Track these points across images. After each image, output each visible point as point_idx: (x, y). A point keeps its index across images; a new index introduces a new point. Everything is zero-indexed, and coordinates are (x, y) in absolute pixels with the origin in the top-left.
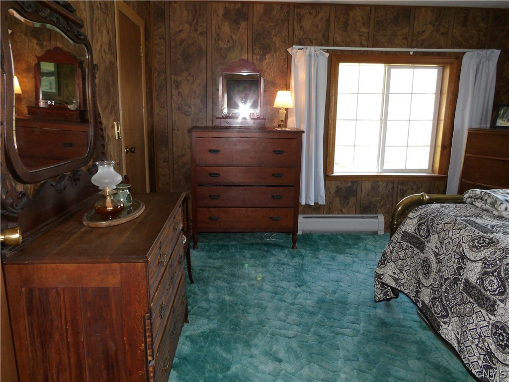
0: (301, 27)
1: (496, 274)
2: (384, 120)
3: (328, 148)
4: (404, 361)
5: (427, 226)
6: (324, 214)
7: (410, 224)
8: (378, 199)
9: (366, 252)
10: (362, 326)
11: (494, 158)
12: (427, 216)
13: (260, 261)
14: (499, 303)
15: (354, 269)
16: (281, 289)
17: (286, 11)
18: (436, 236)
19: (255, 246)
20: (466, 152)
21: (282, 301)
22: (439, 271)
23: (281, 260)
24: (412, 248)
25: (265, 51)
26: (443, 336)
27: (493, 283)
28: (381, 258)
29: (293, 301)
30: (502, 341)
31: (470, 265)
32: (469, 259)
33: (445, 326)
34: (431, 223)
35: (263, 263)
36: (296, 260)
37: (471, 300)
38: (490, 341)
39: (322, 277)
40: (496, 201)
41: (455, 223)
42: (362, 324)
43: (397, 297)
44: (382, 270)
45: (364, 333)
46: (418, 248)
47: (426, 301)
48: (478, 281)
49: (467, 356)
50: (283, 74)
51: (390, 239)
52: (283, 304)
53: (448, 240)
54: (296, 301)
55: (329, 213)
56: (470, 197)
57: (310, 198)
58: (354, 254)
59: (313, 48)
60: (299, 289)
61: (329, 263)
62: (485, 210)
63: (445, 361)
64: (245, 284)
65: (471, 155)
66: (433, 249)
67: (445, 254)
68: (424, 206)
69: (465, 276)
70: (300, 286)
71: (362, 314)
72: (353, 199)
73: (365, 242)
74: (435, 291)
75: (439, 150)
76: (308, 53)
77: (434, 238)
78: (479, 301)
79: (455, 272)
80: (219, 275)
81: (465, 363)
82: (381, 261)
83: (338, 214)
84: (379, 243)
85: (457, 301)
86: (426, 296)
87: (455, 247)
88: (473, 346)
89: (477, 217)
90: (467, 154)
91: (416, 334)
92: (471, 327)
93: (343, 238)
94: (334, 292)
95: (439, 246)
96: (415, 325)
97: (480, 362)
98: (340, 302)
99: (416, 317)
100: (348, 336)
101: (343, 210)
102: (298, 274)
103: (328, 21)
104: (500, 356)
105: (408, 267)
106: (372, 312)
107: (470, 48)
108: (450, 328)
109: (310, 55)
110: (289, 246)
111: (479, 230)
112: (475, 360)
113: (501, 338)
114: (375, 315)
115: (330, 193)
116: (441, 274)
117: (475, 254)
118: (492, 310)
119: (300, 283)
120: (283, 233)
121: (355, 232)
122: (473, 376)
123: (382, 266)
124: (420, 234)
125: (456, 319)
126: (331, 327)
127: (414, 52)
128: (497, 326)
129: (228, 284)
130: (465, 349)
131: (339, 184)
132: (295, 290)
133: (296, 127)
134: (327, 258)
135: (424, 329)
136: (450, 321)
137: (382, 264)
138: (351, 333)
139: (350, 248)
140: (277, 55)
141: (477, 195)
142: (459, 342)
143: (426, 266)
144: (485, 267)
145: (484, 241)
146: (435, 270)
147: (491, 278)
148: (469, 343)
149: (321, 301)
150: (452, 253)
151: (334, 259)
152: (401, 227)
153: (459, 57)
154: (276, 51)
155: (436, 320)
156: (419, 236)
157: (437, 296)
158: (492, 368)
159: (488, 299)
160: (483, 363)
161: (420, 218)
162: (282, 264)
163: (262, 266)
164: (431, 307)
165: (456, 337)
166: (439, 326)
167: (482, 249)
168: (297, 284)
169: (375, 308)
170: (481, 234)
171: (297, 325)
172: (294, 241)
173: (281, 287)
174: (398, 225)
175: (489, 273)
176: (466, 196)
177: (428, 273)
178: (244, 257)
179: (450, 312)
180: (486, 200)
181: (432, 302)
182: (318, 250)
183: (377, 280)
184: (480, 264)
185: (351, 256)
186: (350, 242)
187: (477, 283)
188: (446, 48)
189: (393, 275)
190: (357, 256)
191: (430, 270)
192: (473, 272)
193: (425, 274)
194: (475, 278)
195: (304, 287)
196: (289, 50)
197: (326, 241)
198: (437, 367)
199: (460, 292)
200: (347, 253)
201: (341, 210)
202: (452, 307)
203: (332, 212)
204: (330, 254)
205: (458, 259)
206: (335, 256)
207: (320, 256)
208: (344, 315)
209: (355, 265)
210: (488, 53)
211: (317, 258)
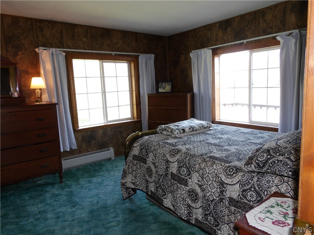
0: (43, 35)
1: (185, 166)
2: (104, 92)
3: (73, 112)
4: (149, 228)
5: (146, 149)
6: (76, 155)
7: (136, 150)
8: (108, 139)
9: (108, 172)
10: (120, 218)
11: (161, 108)
12: (144, 144)
13: (39, 199)
14: (189, 180)
15: (104, 184)
16: (61, 214)
17: (30, 23)
18: (152, 153)
19: (30, 189)
20: (149, 106)
21: (65, 221)
22: (157, 172)
23: (54, 194)
24: (139, 163)
25: (17, 50)
26: (165, 206)
27: (184, 171)
28: (123, 173)
29: (72, 218)
30: (193, 198)
31: (172, 165)
32: (171, 162)
33: (165, 200)
34: (147, 147)
35: (41, 200)
36: (66, 190)
37: (176, 182)
38: (188, 200)
39: (86, 196)
40: (173, 130)
41: (159, 144)
42: (120, 216)
43: (136, 193)
44: (125, 180)
45: (123, 221)
46: (143, 162)
47: (153, 190)
48: (177, 172)
49: (179, 211)
50: (34, 66)
51: (126, 161)
52: (66, 223)
53: (158, 154)
54: (75, 218)
55: (80, 154)
56: (160, 130)
57: (66, 146)
58: (101, 175)
59: (54, 49)
60: (74, 209)
61: (88, 185)
62: (168, 135)
63: (167, 218)
64: (31, 220)
65: (151, 108)
66: (151, 161)
67: (158, 162)
68: (140, 139)
69: (170, 171)
70: (74, 207)
71: (118, 210)
72: (93, 142)
73: (106, 166)
74: (157, 183)
75: (135, 106)
76: (51, 52)
77: (151, 155)
78: (180, 182)
79: (165, 170)
80: (6, 221)
81: (179, 215)
82: (123, 175)
83: (86, 152)
84: (114, 165)
85: (169, 185)
86: (152, 188)
87: (163, 157)
88: (181, 205)
89: (167, 139)
90: (149, 108)
91: (149, 210)
92: (179, 196)
93: (91, 167)
94: (98, 202)
95: (154, 159)
96: (148, 205)
97: (186, 212)
98: (103, 207)
99: (147, 201)
100: (115, 226)
101: (89, 150)
102: (70, 199)
103: (61, 33)
104: (194, 205)
105: (139, 175)
106: (123, 206)
107: (141, 53)
108: (168, 200)
109: (52, 54)
110: (57, 182)
111: (171, 146)
112: (183, 212)
113: (193, 196)
114: (126, 207)
115: (79, 140)
116: (158, 173)
117: (173, 159)
118: (186, 184)
119: (73, 205)
120: (50, 174)
121: (98, 161)
122: (184, 220)
123: (124, 178)
124: (142, 155)
125: (170, 194)
126: (103, 225)
127: (114, 54)
128: (190, 191)
129: (16, 225)
130: (177, 208)
131: (83, 134)
132: (71, 211)
133: (49, 101)
134: (86, 183)
135: (152, 205)
136: (167, 196)
137: (124, 177)
138: (116, 224)
139: (98, 172)
140: (27, 53)
141: (163, 128)
142: (173, 206)
143: (149, 171)
144: (179, 164)
145: (175, 151)
146: (154, 172)
147: (183, 169)
148: (179, 204)
149: (92, 212)
150: (162, 161)
151: (91, 182)
152: (131, 152)
153: (137, 57)
154: (26, 50)
155: (160, 198)
156: (142, 156)
157: (158, 185)
158: (191, 213)
159: (184, 179)
160: (187, 212)
161: (141, 146)
162: (56, 196)
163: (41, 202)
164: (156, 193)
165: (172, 204)
166: (162, 201)
167: (176, 155)
168: (72, 206)
169: (124, 203)
170: (173, 148)
171: (81, 234)
172: (61, 177)
173: (61, 212)
174: (129, 152)
175: (181, 166)
176: (158, 129)
177: (151, 175)
178: (24, 200)
179: (166, 192)
180: (168, 130)
181: (156, 190)
182: (78, 179)
183: (123, 187)
184: (176, 163)
185: (100, 177)
186: (97, 168)
187: (177, 173)
188: (130, 53)
189: (132, 181)
190: (104, 176)
191: (152, 173)
192: (174, 168)
193: (149, 176)
194: (175, 171)
195: (77, 207)
196: (37, 50)
197: (82, 172)
198: (164, 223)
199: (170, 180)
200: (97, 176)
201: (87, 150)
202: (167, 189)
203: (82, 153)
204: (87, 179)
205: (166, 163)
206: (91, 180)
207: (81, 183)
208: (108, 215)
209: (104, 181)
210: (149, 56)
211: (80, 184)
